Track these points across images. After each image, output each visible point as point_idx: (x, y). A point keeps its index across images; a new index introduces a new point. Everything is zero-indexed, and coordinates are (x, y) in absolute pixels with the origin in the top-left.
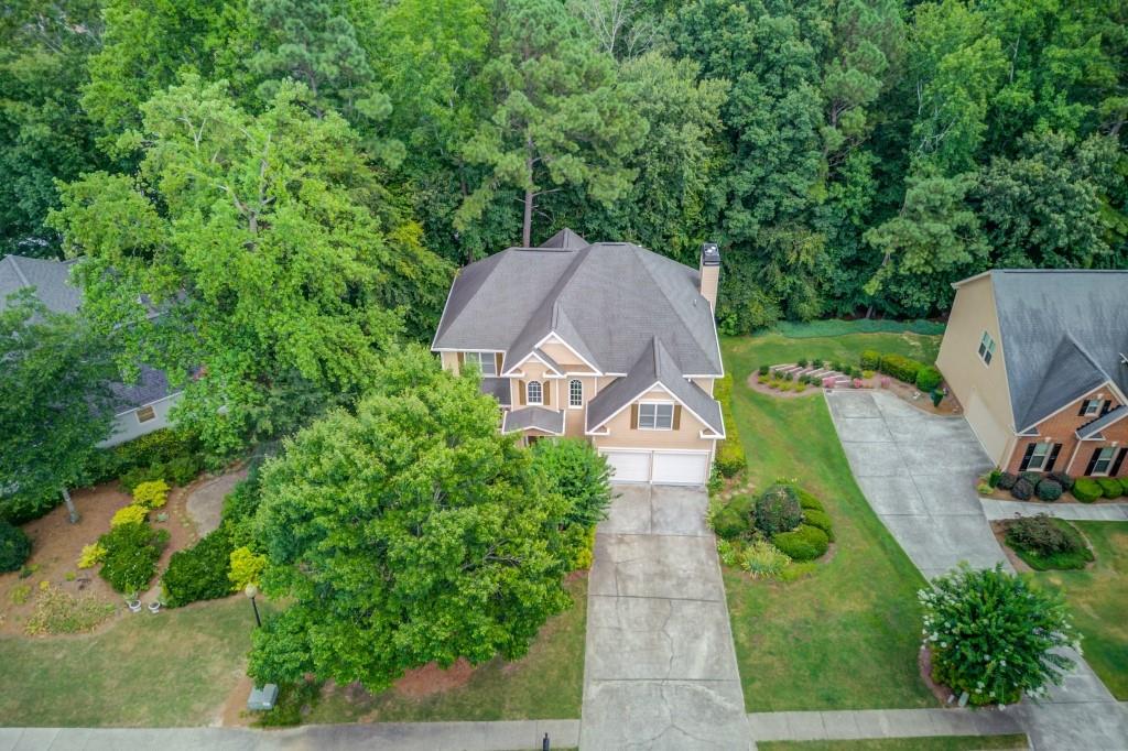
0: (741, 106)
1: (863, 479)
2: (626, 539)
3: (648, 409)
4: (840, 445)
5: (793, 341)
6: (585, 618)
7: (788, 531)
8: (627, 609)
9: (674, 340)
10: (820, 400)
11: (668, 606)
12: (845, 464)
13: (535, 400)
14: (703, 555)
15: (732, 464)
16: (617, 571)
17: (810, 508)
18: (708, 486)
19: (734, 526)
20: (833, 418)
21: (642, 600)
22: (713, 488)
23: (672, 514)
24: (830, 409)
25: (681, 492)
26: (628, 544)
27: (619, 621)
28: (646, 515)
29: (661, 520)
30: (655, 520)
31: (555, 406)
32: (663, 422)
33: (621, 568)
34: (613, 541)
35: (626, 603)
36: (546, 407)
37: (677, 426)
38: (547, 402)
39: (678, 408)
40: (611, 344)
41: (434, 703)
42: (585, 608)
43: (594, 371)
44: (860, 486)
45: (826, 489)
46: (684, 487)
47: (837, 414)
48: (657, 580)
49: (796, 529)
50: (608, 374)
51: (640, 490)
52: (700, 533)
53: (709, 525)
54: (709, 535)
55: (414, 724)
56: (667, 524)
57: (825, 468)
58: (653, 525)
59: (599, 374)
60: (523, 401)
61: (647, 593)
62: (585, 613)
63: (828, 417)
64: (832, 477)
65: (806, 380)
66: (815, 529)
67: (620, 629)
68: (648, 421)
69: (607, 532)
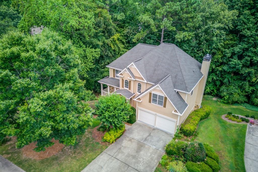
0: (242, 22)
1: (248, 159)
2: (133, 140)
3: (155, 96)
4: (245, 143)
5: (248, 110)
6: (95, 158)
7: (195, 162)
8: (111, 162)
9: (176, 77)
10: (245, 127)
11: (126, 168)
12: (243, 150)
13: (127, 87)
14: (155, 156)
15: (187, 131)
16: (120, 149)
17: (211, 158)
18: (175, 135)
19: (172, 151)
20: (247, 133)
21: (119, 161)
22: (177, 136)
23: (155, 139)
24: (247, 130)
25: (164, 134)
26: (132, 142)
27: (104, 165)
28: (145, 136)
29: (150, 139)
30: (147, 139)
31: (132, 91)
32: (160, 103)
33: (122, 148)
34: (128, 139)
35: (113, 160)
36: (129, 90)
37: (165, 106)
38: (130, 89)
39: (166, 98)
40: (154, 73)
41: (26, 161)
42: (98, 155)
43: (144, 81)
44: (245, 161)
45: (227, 156)
46: (166, 133)
47: (249, 133)
48: (131, 158)
49: (199, 163)
50: (148, 82)
51: (150, 128)
52: (160, 149)
53: (165, 148)
54: (163, 151)
55: (13, 164)
56: (151, 141)
57: (232, 149)
58: (146, 139)
59: (146, 82)
60: (123, 87)
61: (123, 160)
62: (97, 156)
63: (245, 133)
64: (233, 153)
65: (243, 120)
66: (208, 166)
67: (102, 167)
68: (155, 101)
69: (128, 136)
